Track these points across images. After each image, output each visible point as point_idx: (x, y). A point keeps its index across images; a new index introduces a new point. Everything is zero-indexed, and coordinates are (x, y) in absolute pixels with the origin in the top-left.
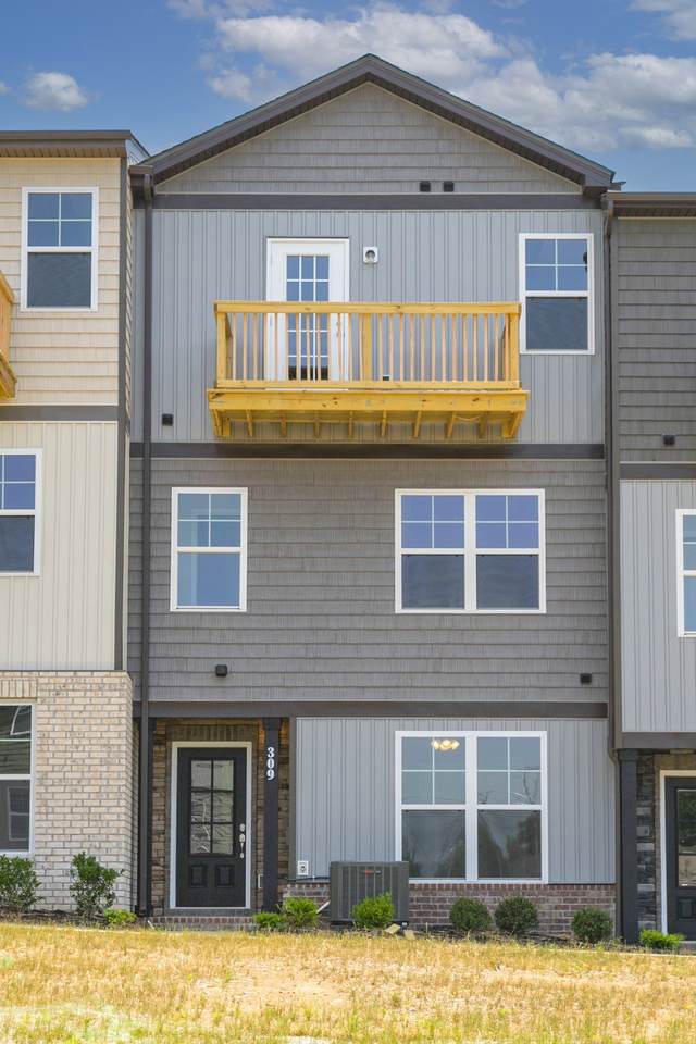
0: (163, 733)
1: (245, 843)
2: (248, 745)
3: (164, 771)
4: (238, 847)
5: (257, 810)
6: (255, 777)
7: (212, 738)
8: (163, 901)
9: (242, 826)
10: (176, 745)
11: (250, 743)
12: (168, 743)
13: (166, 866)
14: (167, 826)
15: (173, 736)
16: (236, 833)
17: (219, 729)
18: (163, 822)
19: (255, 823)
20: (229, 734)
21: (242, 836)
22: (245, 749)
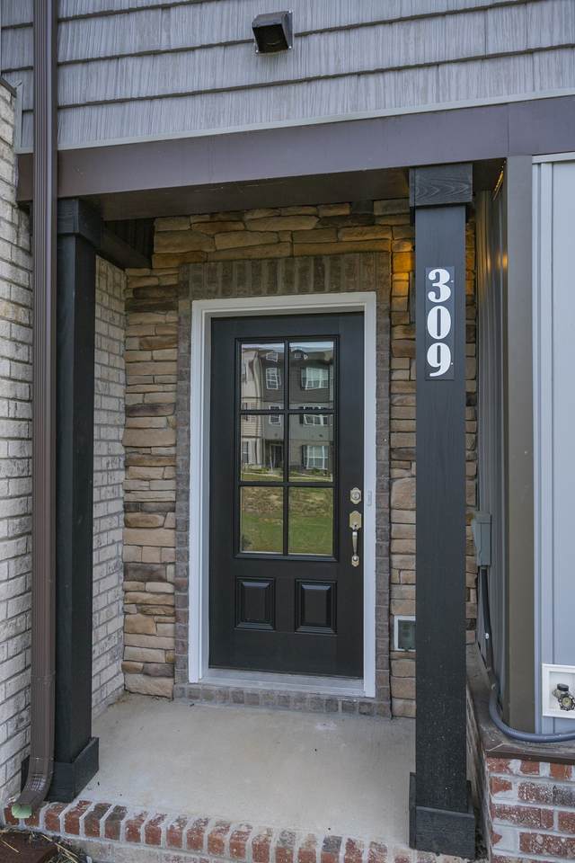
0: (173, 281)
1: (360, 532)
2: (366, 301)
3: (172, 367)
4: (345, 542)
5: (392, 456)
6: (386, 375)
7: (281, 285)
8: (173, 663)
9: (355, 493)
10: (202, 310)
11: (372, 296)
12: (182, 303)
13: (181, 586)
14: (183, 493)
15: (192, 287)
16: (343, 508)
17: (298, 265)
18: (171, 485)
19: (385, 488)
20: (319, 276)
21: (354, 516)
22: (360, 314)
